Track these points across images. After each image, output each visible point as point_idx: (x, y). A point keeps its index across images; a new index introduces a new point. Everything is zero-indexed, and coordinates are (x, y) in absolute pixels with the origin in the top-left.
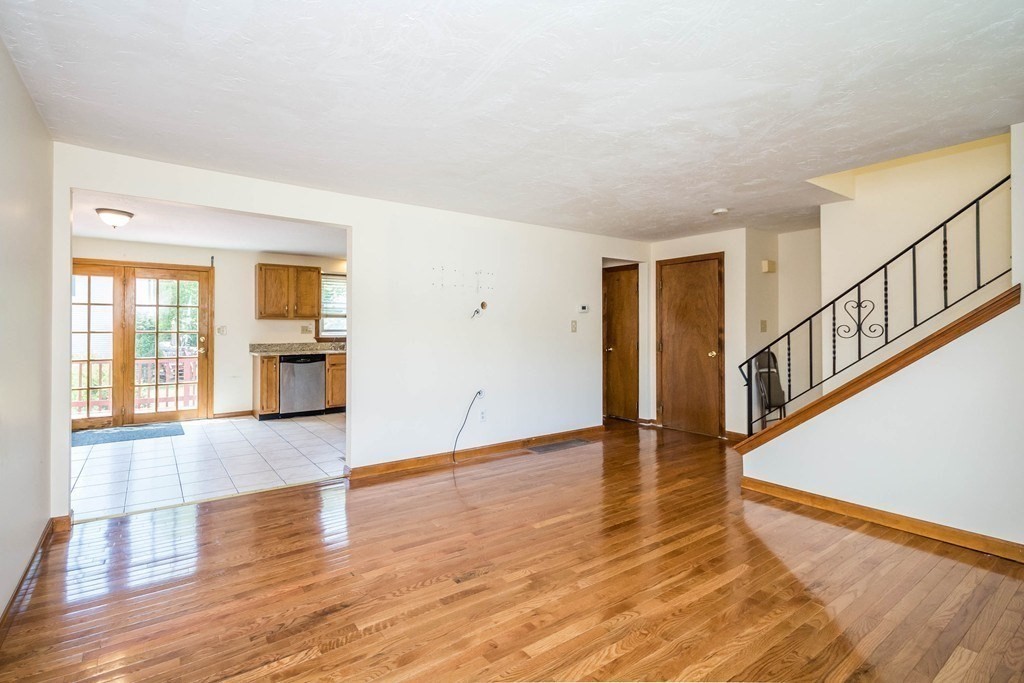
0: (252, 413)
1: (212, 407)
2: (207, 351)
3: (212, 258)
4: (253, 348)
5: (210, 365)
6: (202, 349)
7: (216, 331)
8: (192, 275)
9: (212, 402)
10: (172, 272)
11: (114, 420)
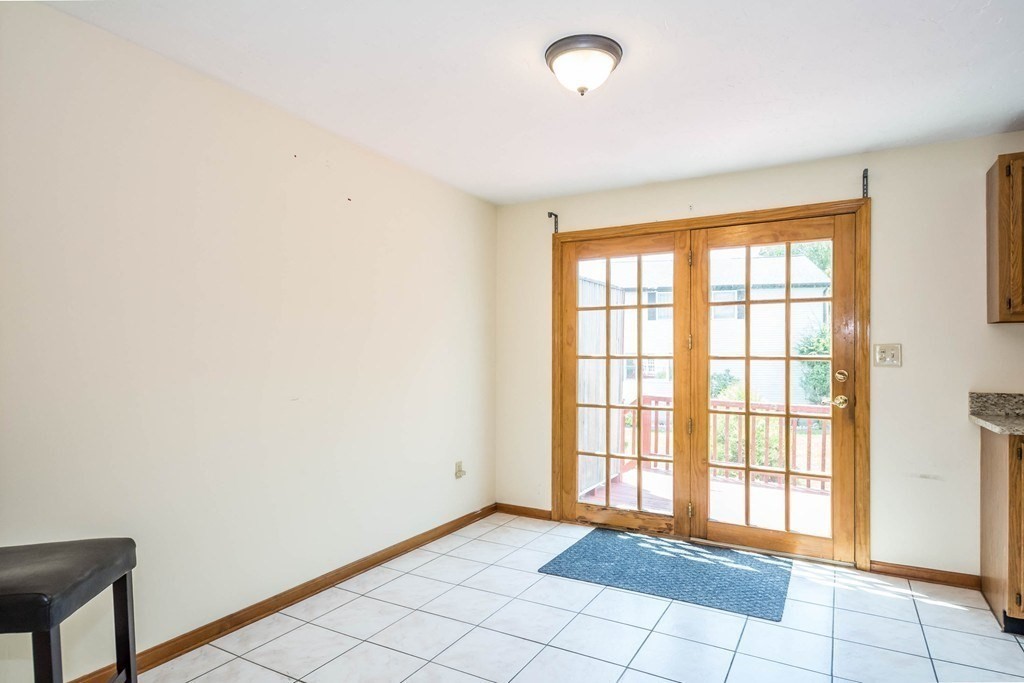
0: (979, 584)
1: (867, 542)
2: (852, 404)
3: (865, 176)
4: (983, 405)
5: (861, 439)
6: (840, 399)
7: (875, 356)
8: (819, 227)
9: (867, 532)
10: (776, 226)
11: (677, 523)
